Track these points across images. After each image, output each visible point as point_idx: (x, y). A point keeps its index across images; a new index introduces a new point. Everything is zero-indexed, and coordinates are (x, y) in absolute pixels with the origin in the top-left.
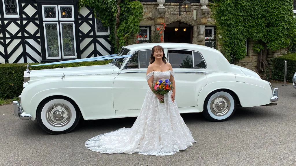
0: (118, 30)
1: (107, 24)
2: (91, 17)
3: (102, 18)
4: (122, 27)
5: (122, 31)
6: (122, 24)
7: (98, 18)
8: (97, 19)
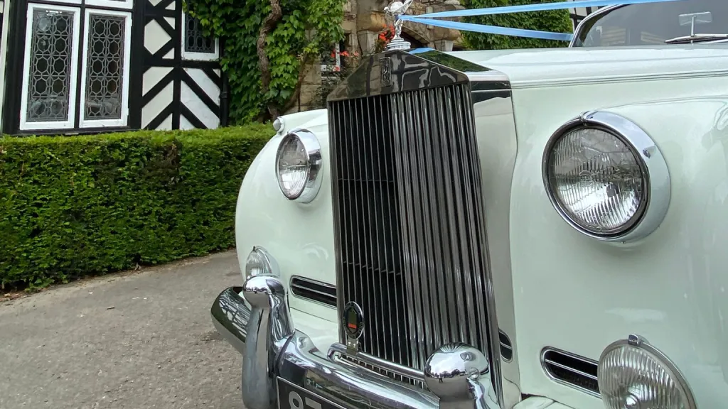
0: (270, 39)
1: (218, 28)
2: (172, 7)
3: (203, 13)
4: (286, 28)
5: (286, 41)
6: (284, 22)
7: (191, 12)
8: (188, 16)
